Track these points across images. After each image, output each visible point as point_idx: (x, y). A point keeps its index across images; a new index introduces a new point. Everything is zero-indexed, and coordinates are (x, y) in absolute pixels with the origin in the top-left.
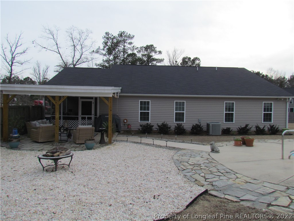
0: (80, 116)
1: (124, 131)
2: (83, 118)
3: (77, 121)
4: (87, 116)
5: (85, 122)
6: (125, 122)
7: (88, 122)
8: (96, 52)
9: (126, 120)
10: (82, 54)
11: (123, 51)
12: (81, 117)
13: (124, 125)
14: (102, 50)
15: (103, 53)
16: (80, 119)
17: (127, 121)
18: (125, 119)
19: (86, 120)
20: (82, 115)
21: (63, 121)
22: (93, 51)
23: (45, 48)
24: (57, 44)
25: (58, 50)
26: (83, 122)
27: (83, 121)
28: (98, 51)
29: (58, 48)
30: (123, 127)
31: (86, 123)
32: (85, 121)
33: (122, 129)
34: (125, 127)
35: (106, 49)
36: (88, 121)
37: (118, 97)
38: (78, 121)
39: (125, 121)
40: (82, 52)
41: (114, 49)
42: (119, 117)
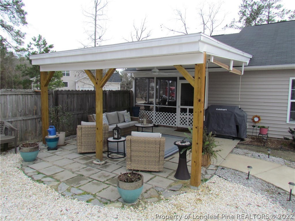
0: (179, 107)
1: (253, 138)
2: (183, 111)
3: (174, 115)
4: (188, 107)
5: (186, 116)
6: (254, 121)
7: (190, 117)
8: (230, 27)
9: (259, 117)
10: (212, 31)
11: (267, 19)
12: (180, 109)
13: (254, 126)
14: (237, 23)
15: (239, 27)
16: (178, 110)
17: (259, 120)
18: (256, 116)
19: (188, 113)
20: (181, 105)
21: (156, 113)
22: (227, 26)
23: (172, 30)
24: (185, 25)
25: (186, 31)
26: (183, 116)
27: (183, 114)
28: (233, 24)
29: (186, 29)
30: (250, 130)
31: (186, 118)
32: (185, 114)
33: (248, 134)
34: (255, 131)
35: (243, 20)
36: (190, 115)
37: (243, 74)
38: (176, 115)
39: (256, 119)
40: (212, 28)
41: (254, 19)
42: (244, 110)
